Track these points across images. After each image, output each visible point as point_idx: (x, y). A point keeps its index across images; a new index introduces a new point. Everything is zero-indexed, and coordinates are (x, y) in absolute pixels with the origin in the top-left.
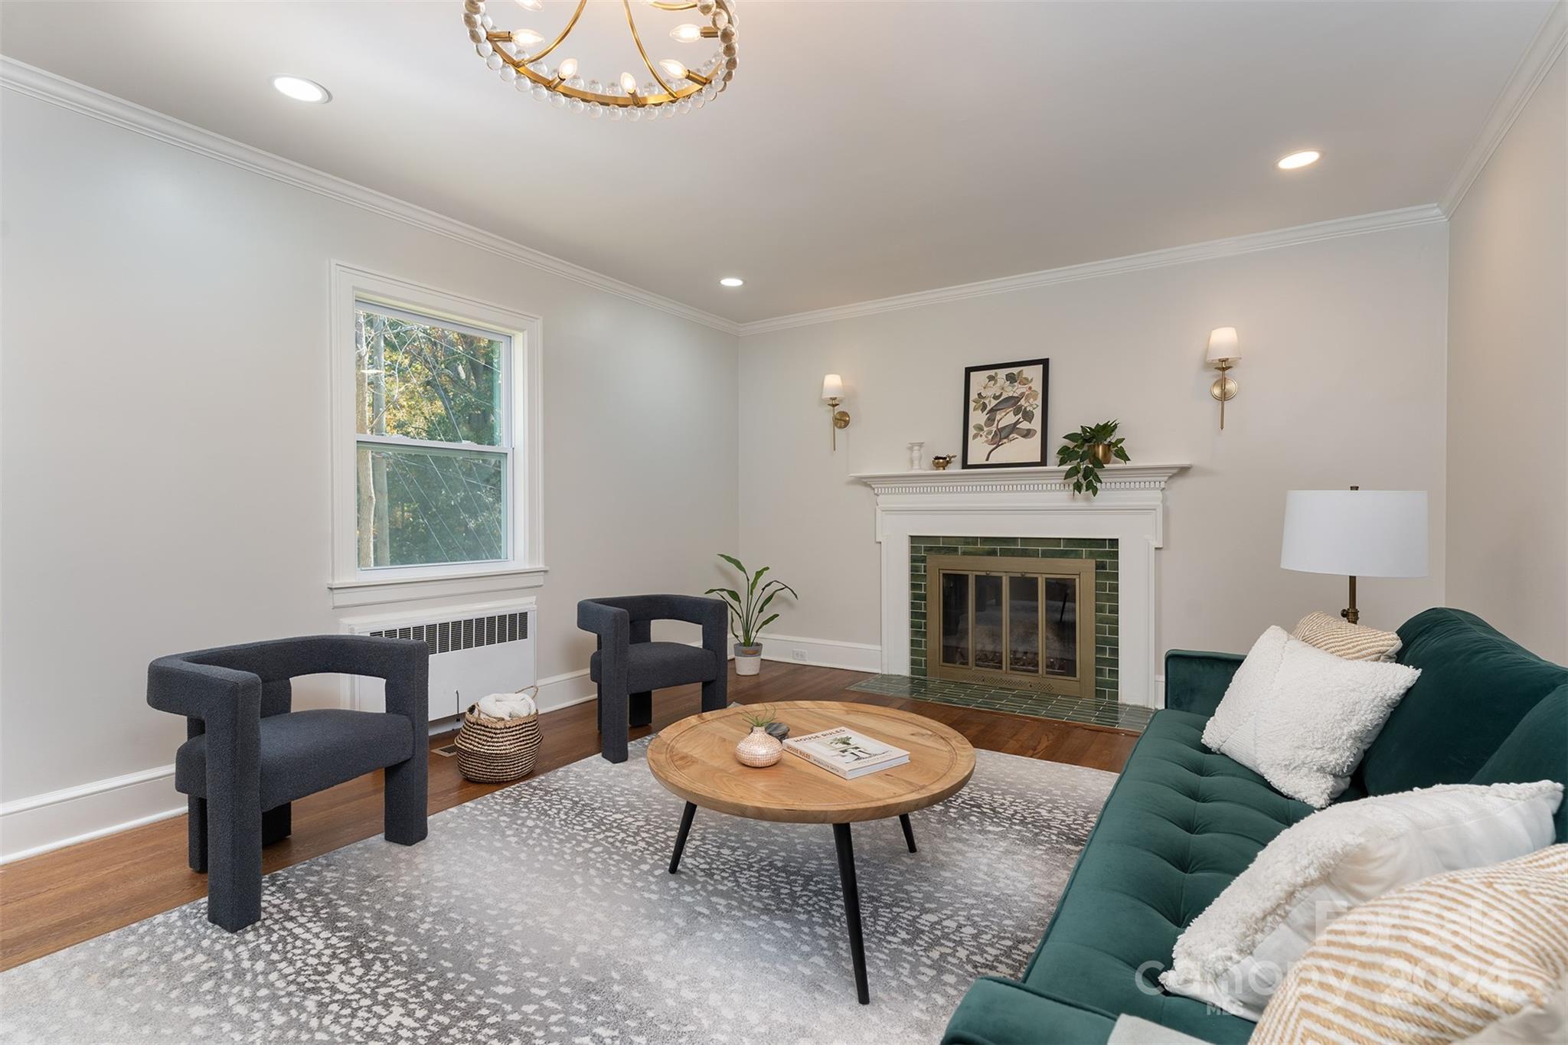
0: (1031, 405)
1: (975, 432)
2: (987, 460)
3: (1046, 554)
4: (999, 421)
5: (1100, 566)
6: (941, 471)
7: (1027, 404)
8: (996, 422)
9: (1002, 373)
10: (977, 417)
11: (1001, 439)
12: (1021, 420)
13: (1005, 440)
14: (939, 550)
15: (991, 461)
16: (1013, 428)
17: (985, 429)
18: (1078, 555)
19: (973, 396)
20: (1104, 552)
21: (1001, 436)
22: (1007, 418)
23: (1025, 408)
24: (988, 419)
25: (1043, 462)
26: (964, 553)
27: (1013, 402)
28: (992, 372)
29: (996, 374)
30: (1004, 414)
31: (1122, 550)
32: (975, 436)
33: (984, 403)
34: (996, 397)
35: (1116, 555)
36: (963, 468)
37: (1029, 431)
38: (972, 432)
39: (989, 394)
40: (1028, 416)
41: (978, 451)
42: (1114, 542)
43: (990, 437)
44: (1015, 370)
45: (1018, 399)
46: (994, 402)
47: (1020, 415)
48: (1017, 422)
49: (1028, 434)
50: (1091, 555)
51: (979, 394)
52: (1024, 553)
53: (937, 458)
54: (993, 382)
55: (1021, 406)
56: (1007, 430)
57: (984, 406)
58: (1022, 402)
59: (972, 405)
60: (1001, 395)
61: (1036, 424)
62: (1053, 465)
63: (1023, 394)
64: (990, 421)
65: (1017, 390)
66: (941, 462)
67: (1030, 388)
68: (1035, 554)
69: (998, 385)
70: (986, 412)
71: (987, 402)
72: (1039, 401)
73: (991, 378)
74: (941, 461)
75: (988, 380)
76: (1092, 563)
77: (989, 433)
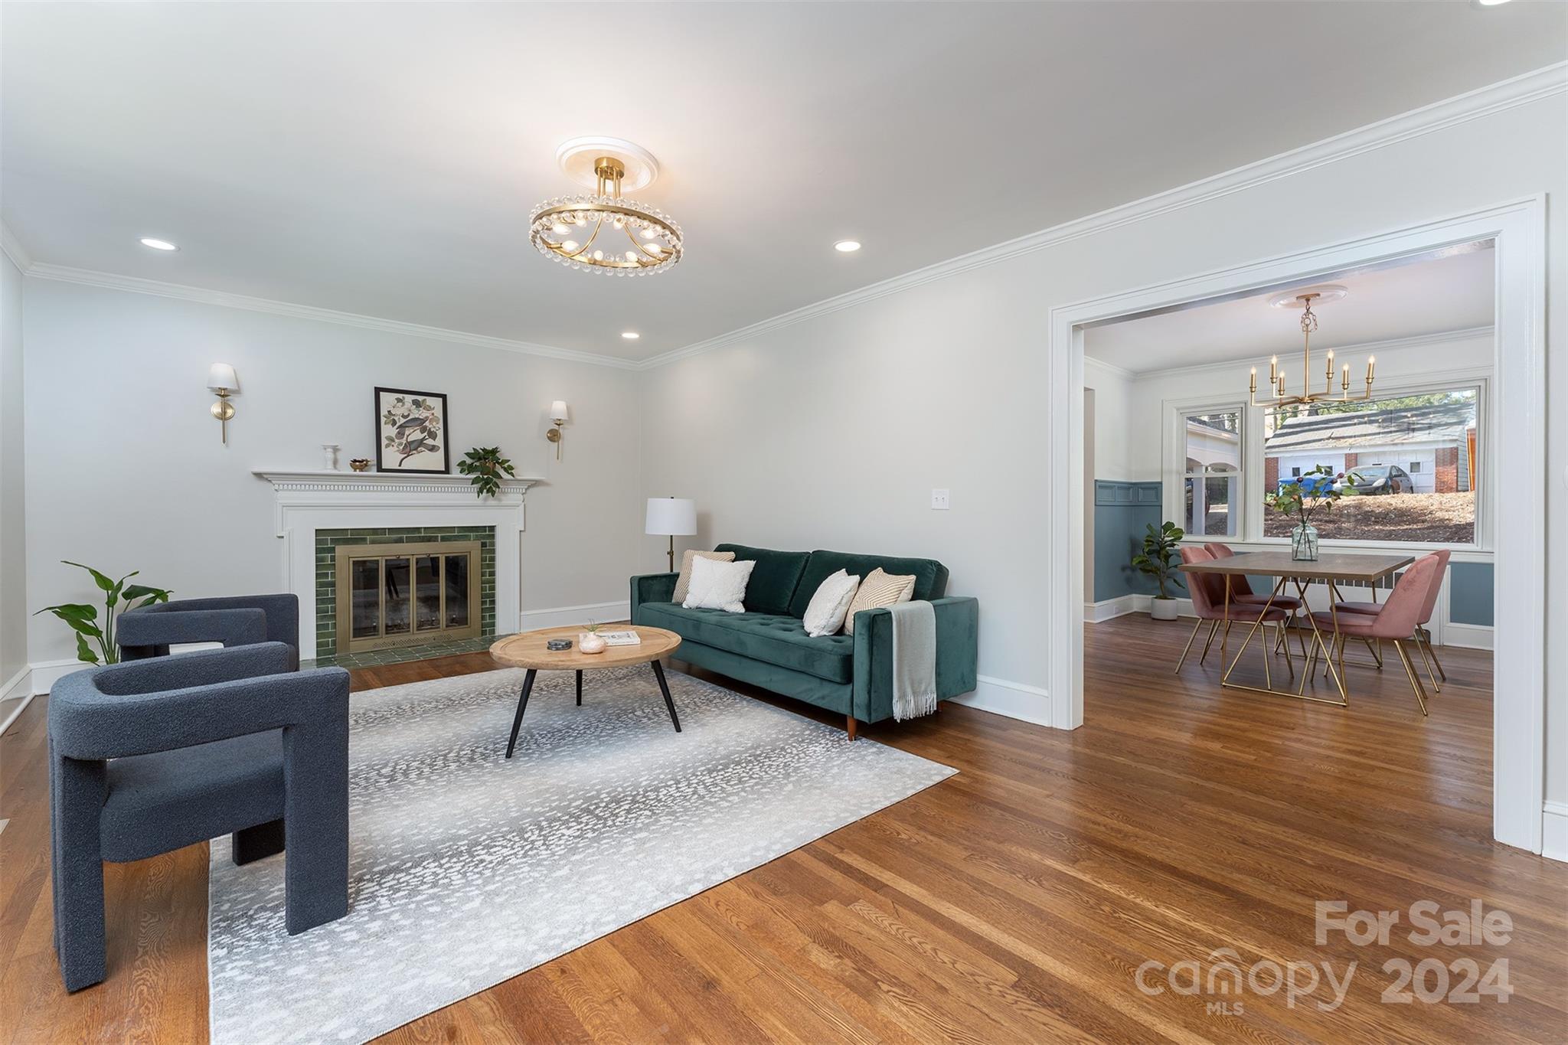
0: (434, 427)
1: (388, 442)
2: (400, 465)
3: (444, 539)
4: (408, 436)
5: (484, 545)
6: (358, 472)
7: (431, 426)
8: (405, 436)
9: (409, 398)
10: (388, 431)
11: (410, 451)
12: (427, 437)
13: (414, 452)
14: (347, 541)
15: (403, 467)
16: (421, 442)
17: (396, 441)
18: (467, 538)
19: (384, 412)
20: (485, 535)
21: (411, 448)
22: (416, 435)
23: (430, 429)
24: (399, 433)
25: (447, 471)
26: (373, 542)
27: (419, 422)
28: (400, 396)
29: (403, 397)
30: (412, 431)
31: (498, 533)
32: (387, 446)
33: (394, 420)
34: (404, 416)
35: (493, 536)
36: (378, 471)
37: (434, 446)
38: (384, 442)
39: (398, 413)
40: (432, 435)
41: (392, 457)
42: (492, 528)
43: (401, 448)
44: (420, 398)
45: (424, 421)
46: (403, 421)
47: (426, 434)
48: (424, 439)
49: (433, 449)
50: (477, 538)
51: (389, 412)
52: (429, 539)
53: (355, 461)
54: (401, 404)
55: (426, 427)
56: (416, 443)
57: (394, 423)
58: (427, 423)
59: (383, 420)
60: (409, 415)
61: (439, 441)
62: (456, 473)
63: (427, 418)
64: (400, 435)
65: (422, 414)
66: (359, 464)
67: (433, 414)
68: (435, 539)
69: (406, 406)
70: (396, 427)
71: (396, 419)
72: (441, 425)
73: (399, 400)
74: (357, 463)
75: (396, 401)
76: (479, 543)
77: (401, 444)
